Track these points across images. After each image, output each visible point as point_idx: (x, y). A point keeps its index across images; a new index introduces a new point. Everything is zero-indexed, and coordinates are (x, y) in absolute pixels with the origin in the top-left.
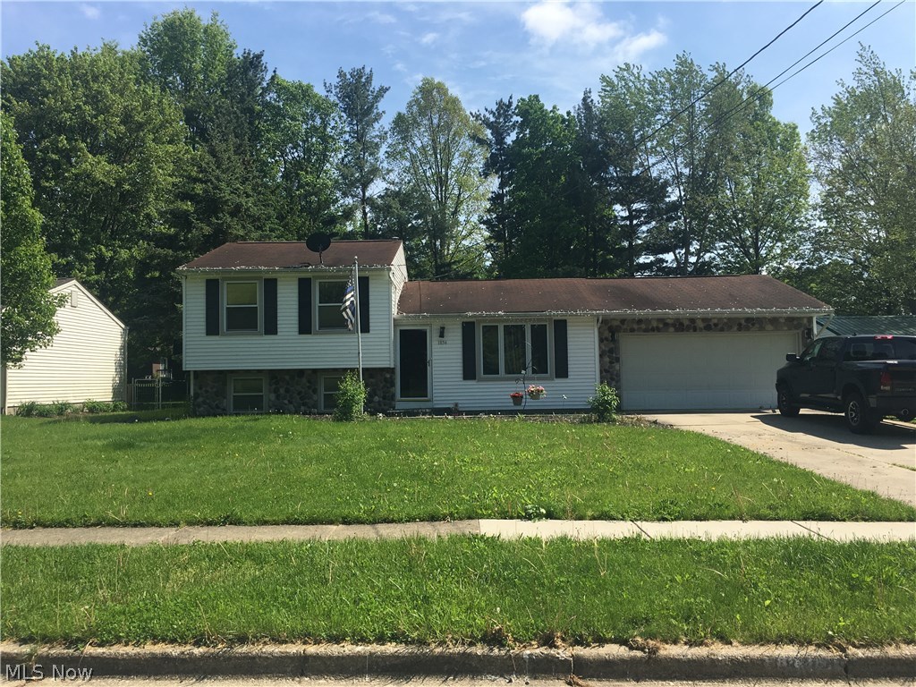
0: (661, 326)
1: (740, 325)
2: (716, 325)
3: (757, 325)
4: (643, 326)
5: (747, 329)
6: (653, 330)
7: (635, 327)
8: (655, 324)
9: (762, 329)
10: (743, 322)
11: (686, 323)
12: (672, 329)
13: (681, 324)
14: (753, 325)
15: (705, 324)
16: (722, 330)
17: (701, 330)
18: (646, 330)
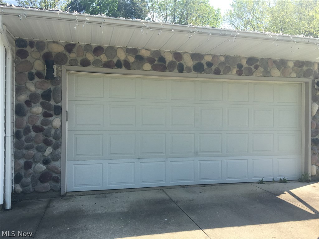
0: (131, 59)
1: (240, 66)
2: (209, 64)
3: (261, 69)
4: (103, 58)
5: (250, 73)
6: (119, 65)
7: (91, 57)
8: (122, 56)
9: (267, 74)
10: (244, 62)
11: (169, 58)
12: (147, 66)
13: (162, 59)
14: (257, 67)
15: (196, 62)
16: (217, 72)
17: (189, 70)
18: (108, 65)
